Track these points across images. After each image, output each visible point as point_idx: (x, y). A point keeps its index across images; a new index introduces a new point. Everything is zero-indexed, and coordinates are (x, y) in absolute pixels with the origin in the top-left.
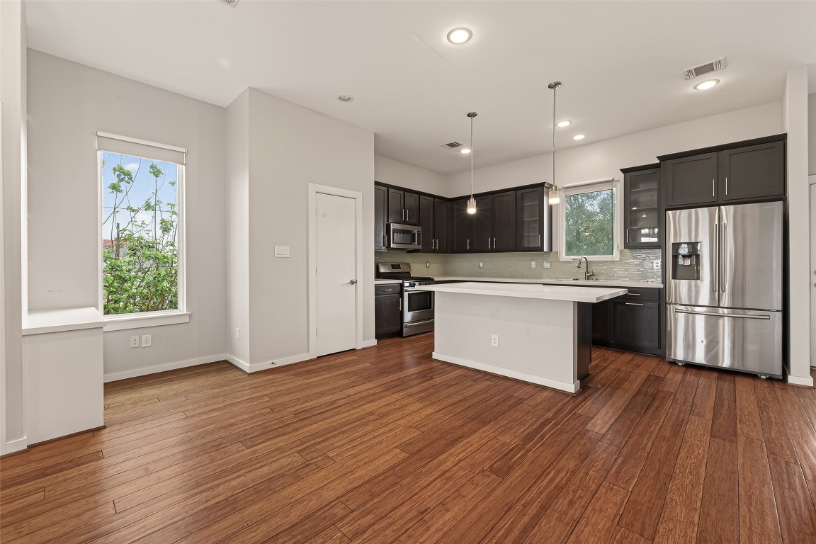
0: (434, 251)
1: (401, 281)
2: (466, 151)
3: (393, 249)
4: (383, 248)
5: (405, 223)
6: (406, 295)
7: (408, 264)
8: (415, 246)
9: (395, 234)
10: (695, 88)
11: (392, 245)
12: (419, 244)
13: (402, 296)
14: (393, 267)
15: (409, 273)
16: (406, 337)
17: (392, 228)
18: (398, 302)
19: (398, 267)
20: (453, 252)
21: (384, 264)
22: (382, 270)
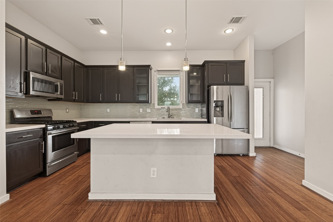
0: (74, 101)
1: (43, 126)
2: (103, 32)
3: (33, 96)
4: (20, 94)
5: (46, 74)
6: (50, 138)
7: (50, 110)
8: (58, 95)
9: (36, 83)
10: (225, 32)
11: (32, 93)
12: (61, 94)
13: (45, 139)
14: (33, 112)
15: (51, 117)
16: (49, 175)
17: (31, 76)
18: (40, 145)
19: (39, 112)
20: (88, 102)
21: (20, 110)
22: (18, 115)
